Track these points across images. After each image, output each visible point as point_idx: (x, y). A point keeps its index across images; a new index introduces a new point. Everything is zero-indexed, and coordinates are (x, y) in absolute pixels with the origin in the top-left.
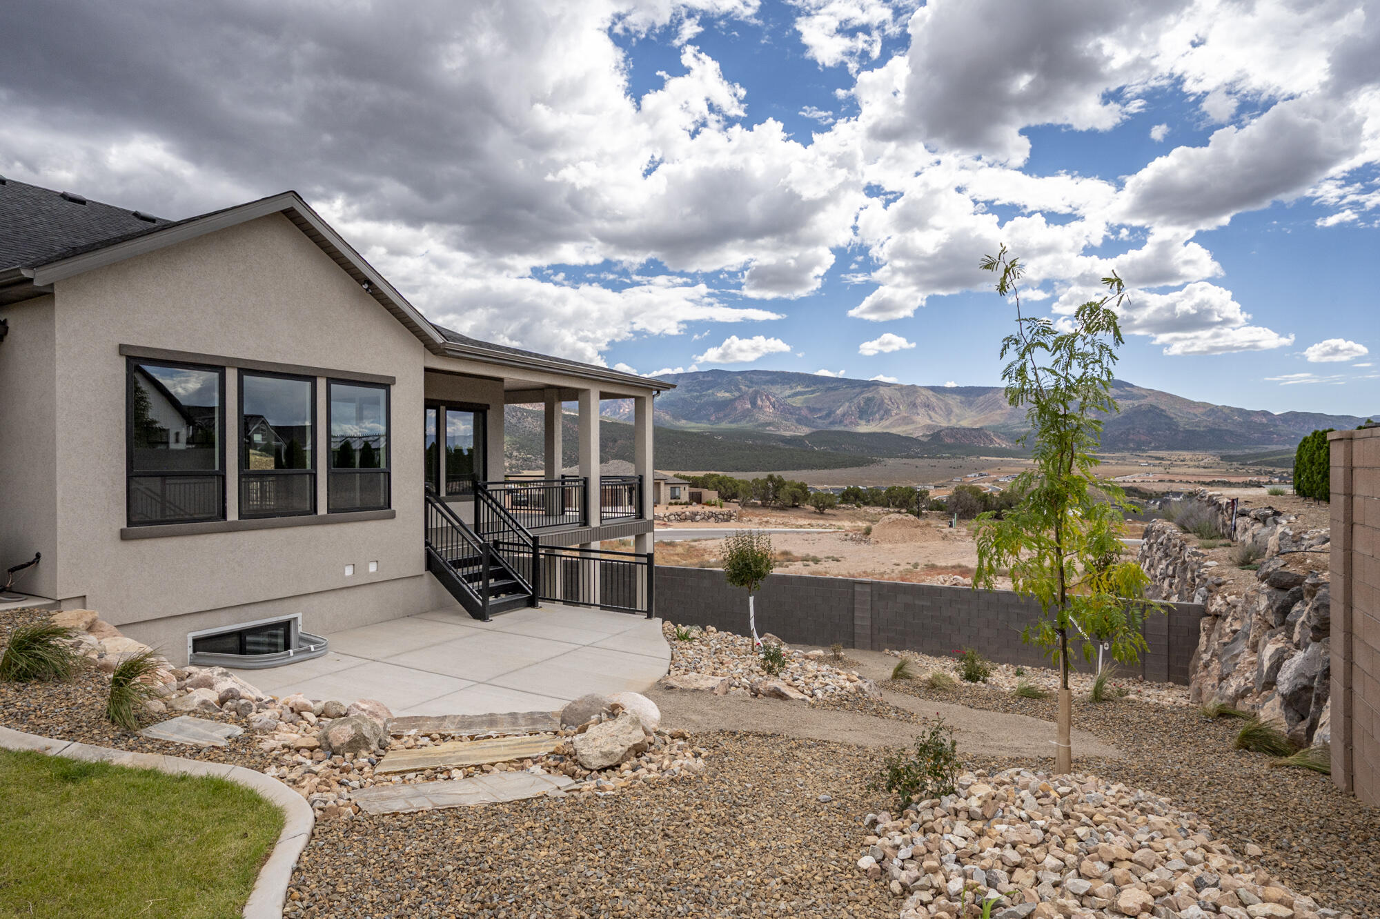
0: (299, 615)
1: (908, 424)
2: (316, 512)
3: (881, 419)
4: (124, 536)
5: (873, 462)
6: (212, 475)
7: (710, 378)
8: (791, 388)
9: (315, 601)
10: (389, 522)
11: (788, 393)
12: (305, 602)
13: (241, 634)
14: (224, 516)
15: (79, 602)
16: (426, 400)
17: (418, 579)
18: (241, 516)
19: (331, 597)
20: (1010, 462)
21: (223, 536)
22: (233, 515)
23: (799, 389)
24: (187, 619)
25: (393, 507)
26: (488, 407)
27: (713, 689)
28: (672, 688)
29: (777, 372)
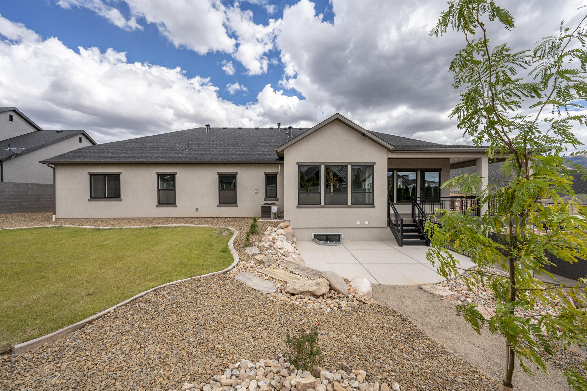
0: (342, 233)
2: (347, 204)
4: (298, 207)
6: (319, 193)
9: (347, 230)
10: (373, 209)
12: (344, 230)
13: (326, 235)
14: (321, 204)
15: (288, 221)
16: (388, 169)
17: (385, 229)
18: (325, 204)
19: (353, 230)
21: (320, 209)
22: (323, 204)
24: (312, 229)
25: (374, 204)
26: (441, 169)
27: (442, 296)
28: (422, 288)
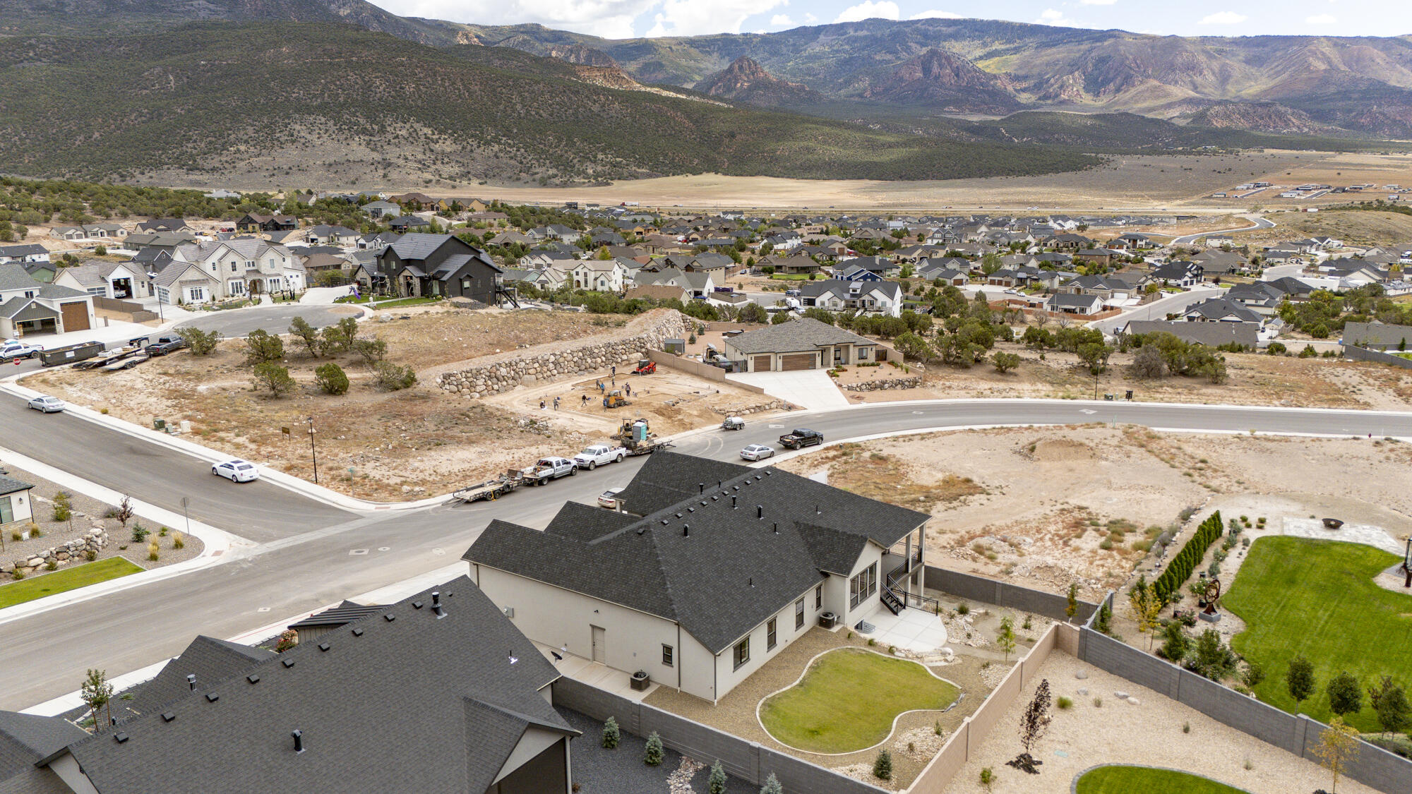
1: (1158, 97)
3: (1118, 90)
5: (1096, 163)
7: (865, 33)
8: (985, 45)
11: (979, 53)
20: (1308, 160)
23: (997, 46)
28: (950, 643)
29: (965, 21)
